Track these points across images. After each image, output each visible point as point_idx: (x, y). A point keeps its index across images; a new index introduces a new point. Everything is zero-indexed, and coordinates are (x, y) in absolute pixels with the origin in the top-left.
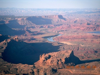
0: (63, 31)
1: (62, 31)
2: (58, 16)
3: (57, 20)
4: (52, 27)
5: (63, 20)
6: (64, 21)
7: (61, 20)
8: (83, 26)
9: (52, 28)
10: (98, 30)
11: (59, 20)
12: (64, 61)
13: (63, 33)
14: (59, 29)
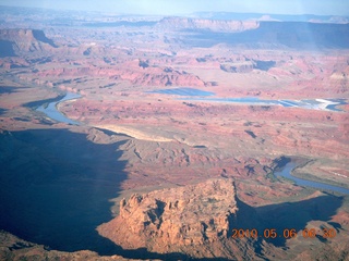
0: (69, 82)
1: (65, 82)
2: (33, 31)
3: (29, 44)
4: (23, 66)
5: (46, 46)
6: (51, 47)
7: (43, 44)
8: (127, 70)
9: (24, 70)
10: (177, 84)
11: (36, 44)
12: (225, 227)
13: (75, 90)
14: (54, 75)
